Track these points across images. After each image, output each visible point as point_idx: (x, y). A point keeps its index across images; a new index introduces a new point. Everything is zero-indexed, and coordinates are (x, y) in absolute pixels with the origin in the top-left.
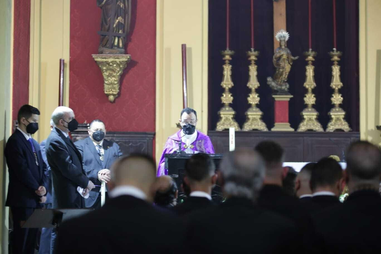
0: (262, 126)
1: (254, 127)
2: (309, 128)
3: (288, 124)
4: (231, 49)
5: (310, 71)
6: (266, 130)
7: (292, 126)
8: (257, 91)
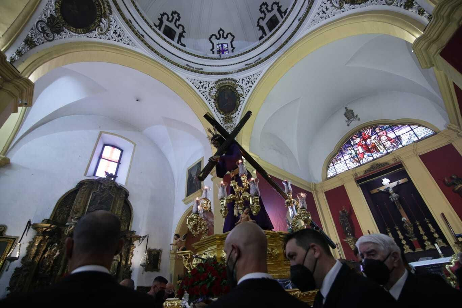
0: (410, 251)
1: (408, 252)
2: (429, 248)
3: (421, 248)
4: (389, 228)
5: (420, 228)
6: (413, 252)
7: (423, 249)
8: (404, 239)
